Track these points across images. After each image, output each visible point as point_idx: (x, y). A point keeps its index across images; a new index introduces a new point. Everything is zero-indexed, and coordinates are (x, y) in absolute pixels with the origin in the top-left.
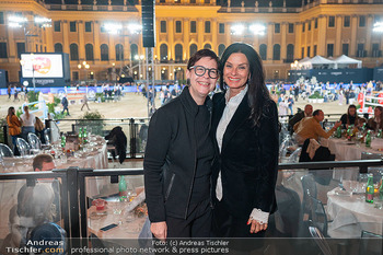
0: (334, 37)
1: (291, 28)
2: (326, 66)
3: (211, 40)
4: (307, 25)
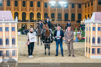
3: (41, 11)
4: (87, 4)
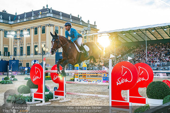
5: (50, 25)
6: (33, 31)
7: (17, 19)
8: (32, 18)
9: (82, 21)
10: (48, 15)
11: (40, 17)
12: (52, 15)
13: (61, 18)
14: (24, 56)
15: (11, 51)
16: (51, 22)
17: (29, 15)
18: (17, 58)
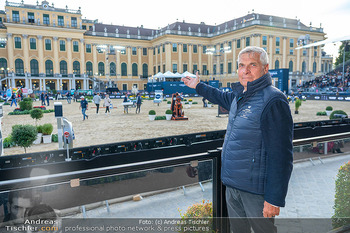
0: (177, 59)
1: (145, 51)
2: (175, 79)
3: (79, 58)
4: (156, 50)
5: (256, 35)
6: (235, 44)
7: (216, 31)
8: (235, 28)
9: (302, 25)
10: (253, 23)
11: (243, 26)
12: (258, 22)
13: (271, 24)
14: (225, 75)
15: (210, 69)
16: (257, 31)
17: (230, 24)
18: (217, 77)
